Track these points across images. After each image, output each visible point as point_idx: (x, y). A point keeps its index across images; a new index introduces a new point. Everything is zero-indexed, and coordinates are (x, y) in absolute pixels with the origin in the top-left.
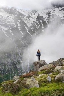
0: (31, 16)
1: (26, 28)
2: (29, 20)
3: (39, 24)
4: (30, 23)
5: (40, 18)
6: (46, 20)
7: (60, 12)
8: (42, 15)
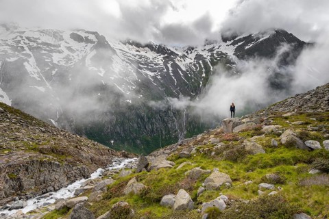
0: (186, 54)
1: (180, 72)
2: (185, 61)
3: (197, 65)
4: (186, 66)
5: (199, 57)
6: (208, 60)
7: (227, 47)
8: (201, 53)
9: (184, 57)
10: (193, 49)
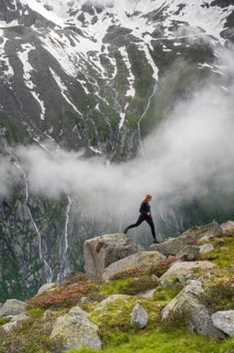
0: (78, 25)
1: (58, 79)
2: (73, 44)
3: (113, 61)
4: (77, 60)
5: (117, 36)
6: (145, 46)
8: (125, 24)
9: (72, 31)
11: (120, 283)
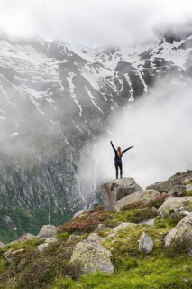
0: (101, 61)
1: (89, 93)
3: (121, 82)
4: (100, 82)
5: (122, 66)
6: (140, 72)
7: (174, 52)
8: (128, 60)
9: (96, 65)
10: (113, 52)
11: (127, 213)
